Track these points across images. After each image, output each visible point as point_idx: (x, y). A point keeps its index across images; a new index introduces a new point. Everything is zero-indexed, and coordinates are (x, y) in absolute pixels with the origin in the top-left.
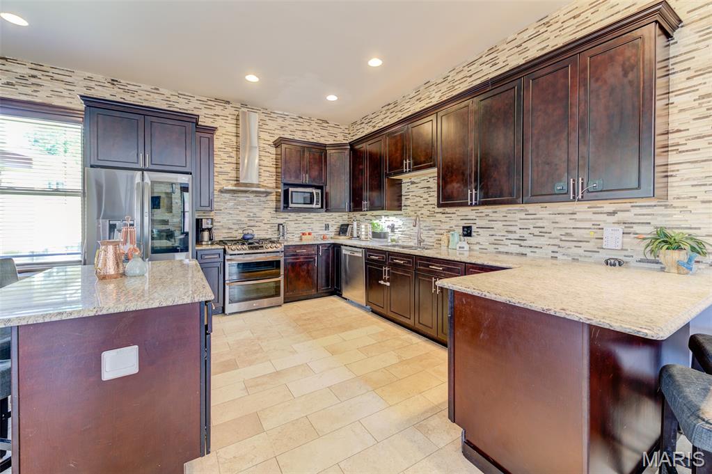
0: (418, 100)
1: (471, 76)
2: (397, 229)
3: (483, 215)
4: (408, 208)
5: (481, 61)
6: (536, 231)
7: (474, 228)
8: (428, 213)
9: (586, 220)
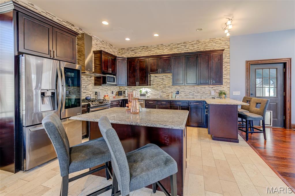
0: (158, 49)
1: (178, 48)
2: (149, 92)
3: (182, 88)
4: (154, 85)
5: (181, 44)
6: (197, 92)
7: (180, 92)
8: (163, 87)
9: (207, 89)
